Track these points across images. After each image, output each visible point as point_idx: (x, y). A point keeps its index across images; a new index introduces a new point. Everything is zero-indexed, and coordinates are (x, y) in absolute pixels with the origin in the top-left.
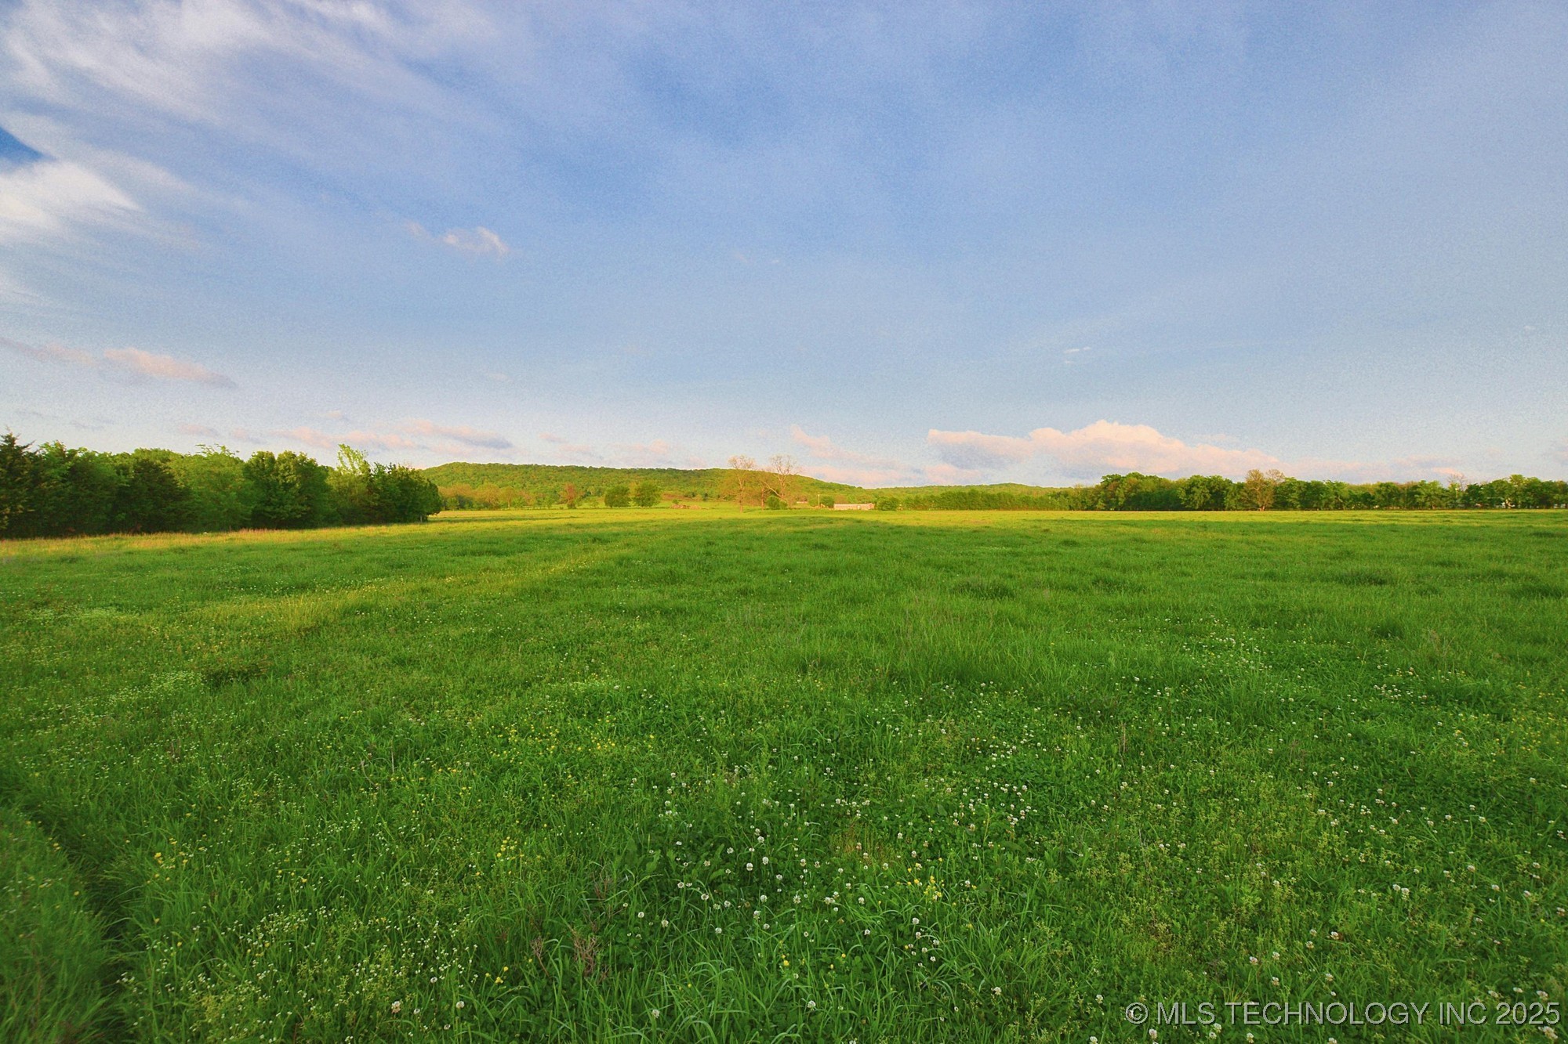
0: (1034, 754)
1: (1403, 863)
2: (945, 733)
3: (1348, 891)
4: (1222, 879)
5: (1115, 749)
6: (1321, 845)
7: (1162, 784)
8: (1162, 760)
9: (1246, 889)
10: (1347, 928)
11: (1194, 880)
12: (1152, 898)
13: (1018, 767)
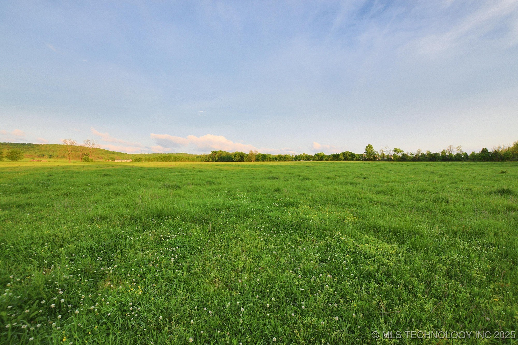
0: (182, 237)
1: (276, 246)
2: (150, 236)
3: (264, 256)
4: (234, 261)
5: (207, 231)
6: (259, 246)
7: (221, 238)
8: (221, 231)
9: (240, 262)
10: (263, 266)
11: (227, 264)
12: (215, 272)
13: (176, 242)
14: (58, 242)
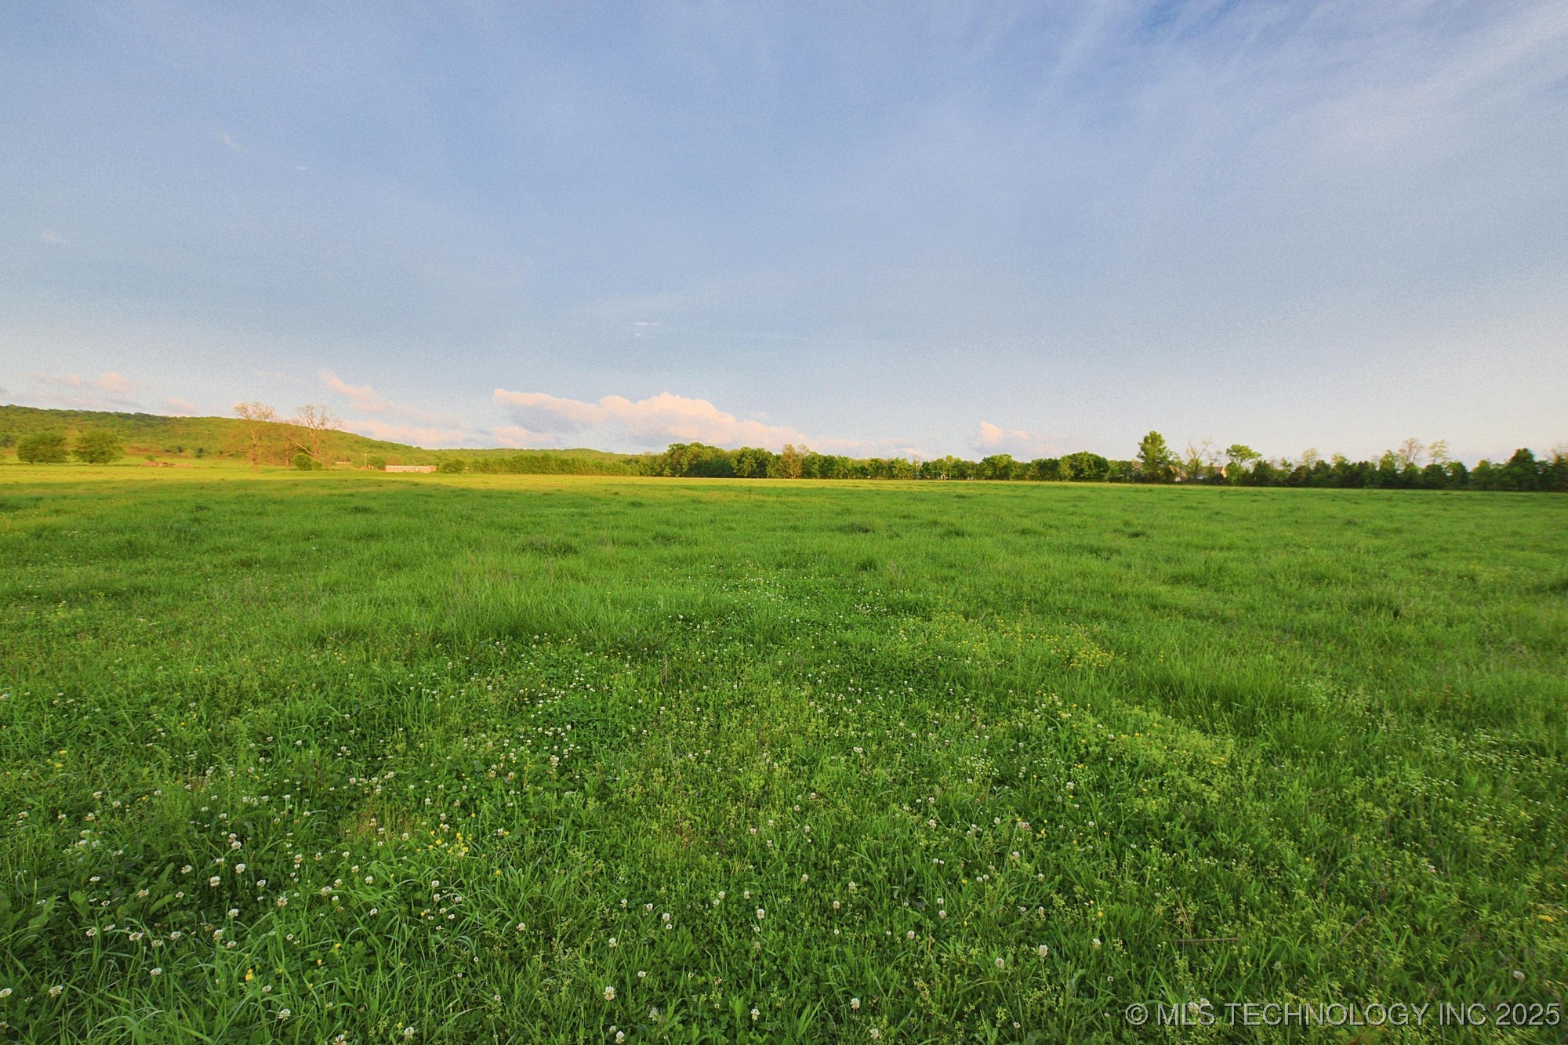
0: (582, 696)
1: (862, 731)
2: (490, 692)
3: (825, 759)
4: (736, 772)
5: (657, 680)
6: (810, 730)
7: (696, 703)
8: (697, 683)
9: (753, 776)
10: (822, 789)
11: (715, 778)
12: (679, 802)
13: (565, 709)
14: (227, 700)
